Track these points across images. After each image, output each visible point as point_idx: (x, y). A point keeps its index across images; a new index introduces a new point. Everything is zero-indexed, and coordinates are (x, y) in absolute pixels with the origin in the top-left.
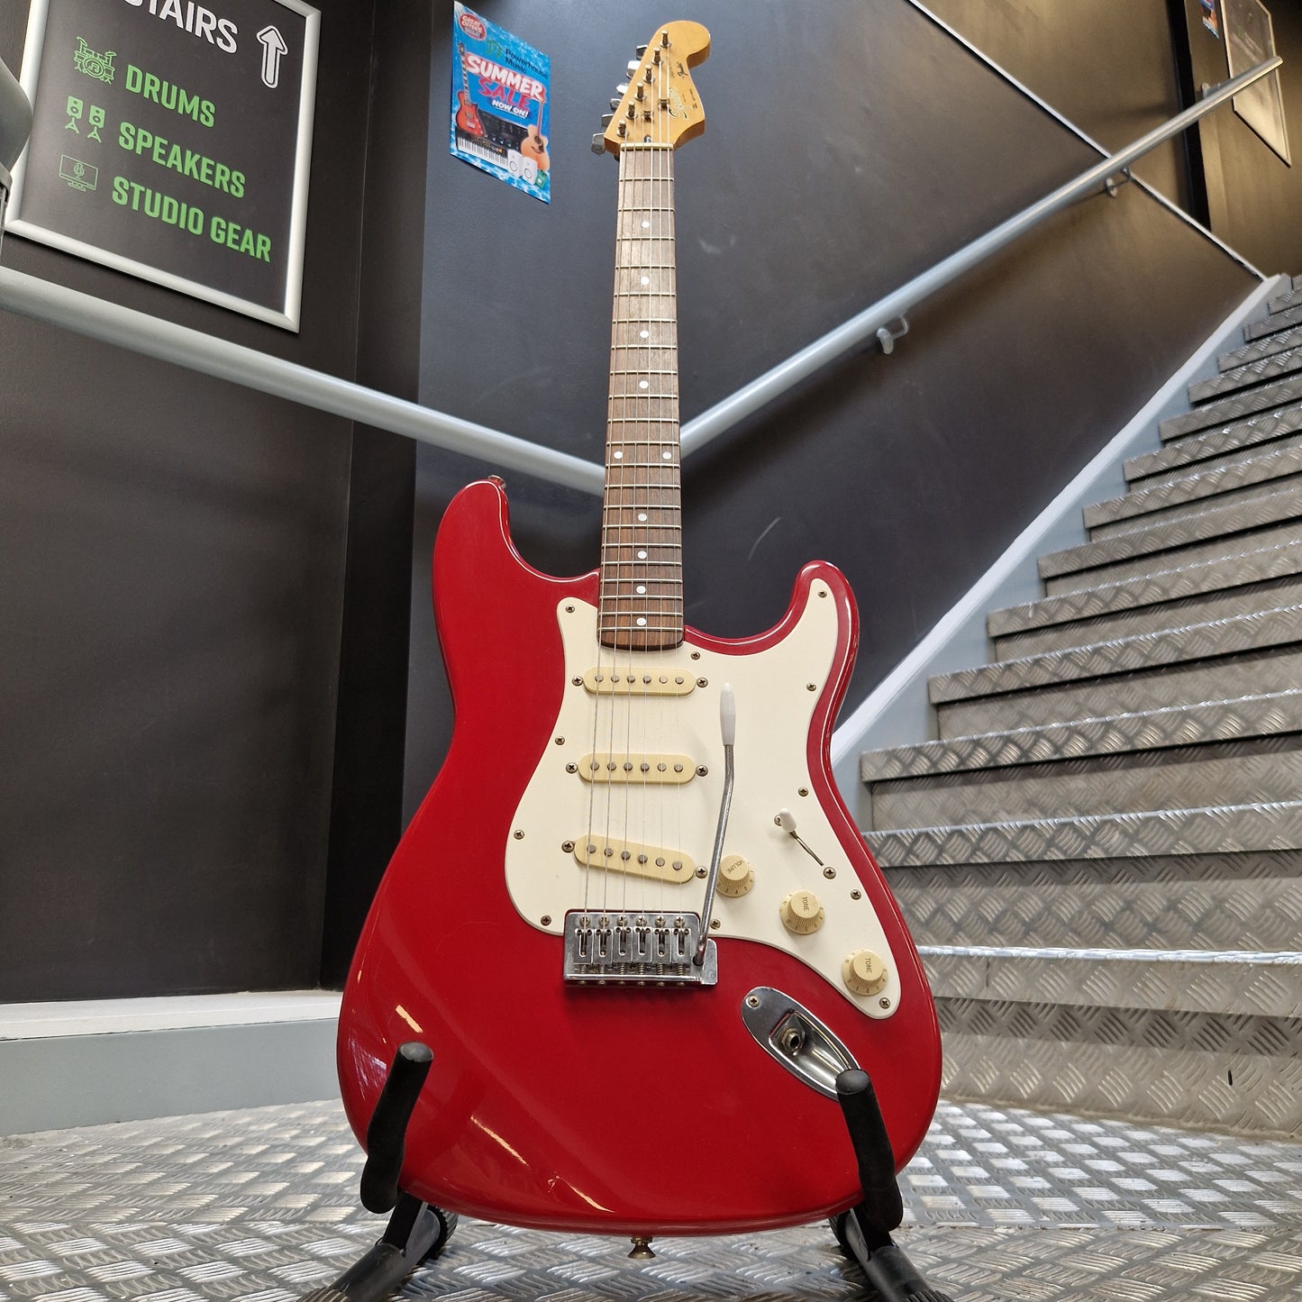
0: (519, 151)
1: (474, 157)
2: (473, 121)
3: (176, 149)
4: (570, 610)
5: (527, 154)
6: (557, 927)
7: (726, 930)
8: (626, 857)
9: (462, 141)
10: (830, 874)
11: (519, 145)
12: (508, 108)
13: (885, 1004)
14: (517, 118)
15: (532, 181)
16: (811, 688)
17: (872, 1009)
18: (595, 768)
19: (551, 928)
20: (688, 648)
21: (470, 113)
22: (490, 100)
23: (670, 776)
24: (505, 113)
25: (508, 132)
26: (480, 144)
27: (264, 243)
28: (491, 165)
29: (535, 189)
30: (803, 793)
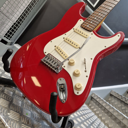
4: (80, 20)
6: (46, 54)
7: (65, 68)
8: (61, 51)
10: (86, 71)
13: (78, 93)
16: (105, 47)
17: (76, 92)
18: (66, 39)
19: (45, 54)
20: (92, 32)
23: (75, 46)
30: (91, 59)
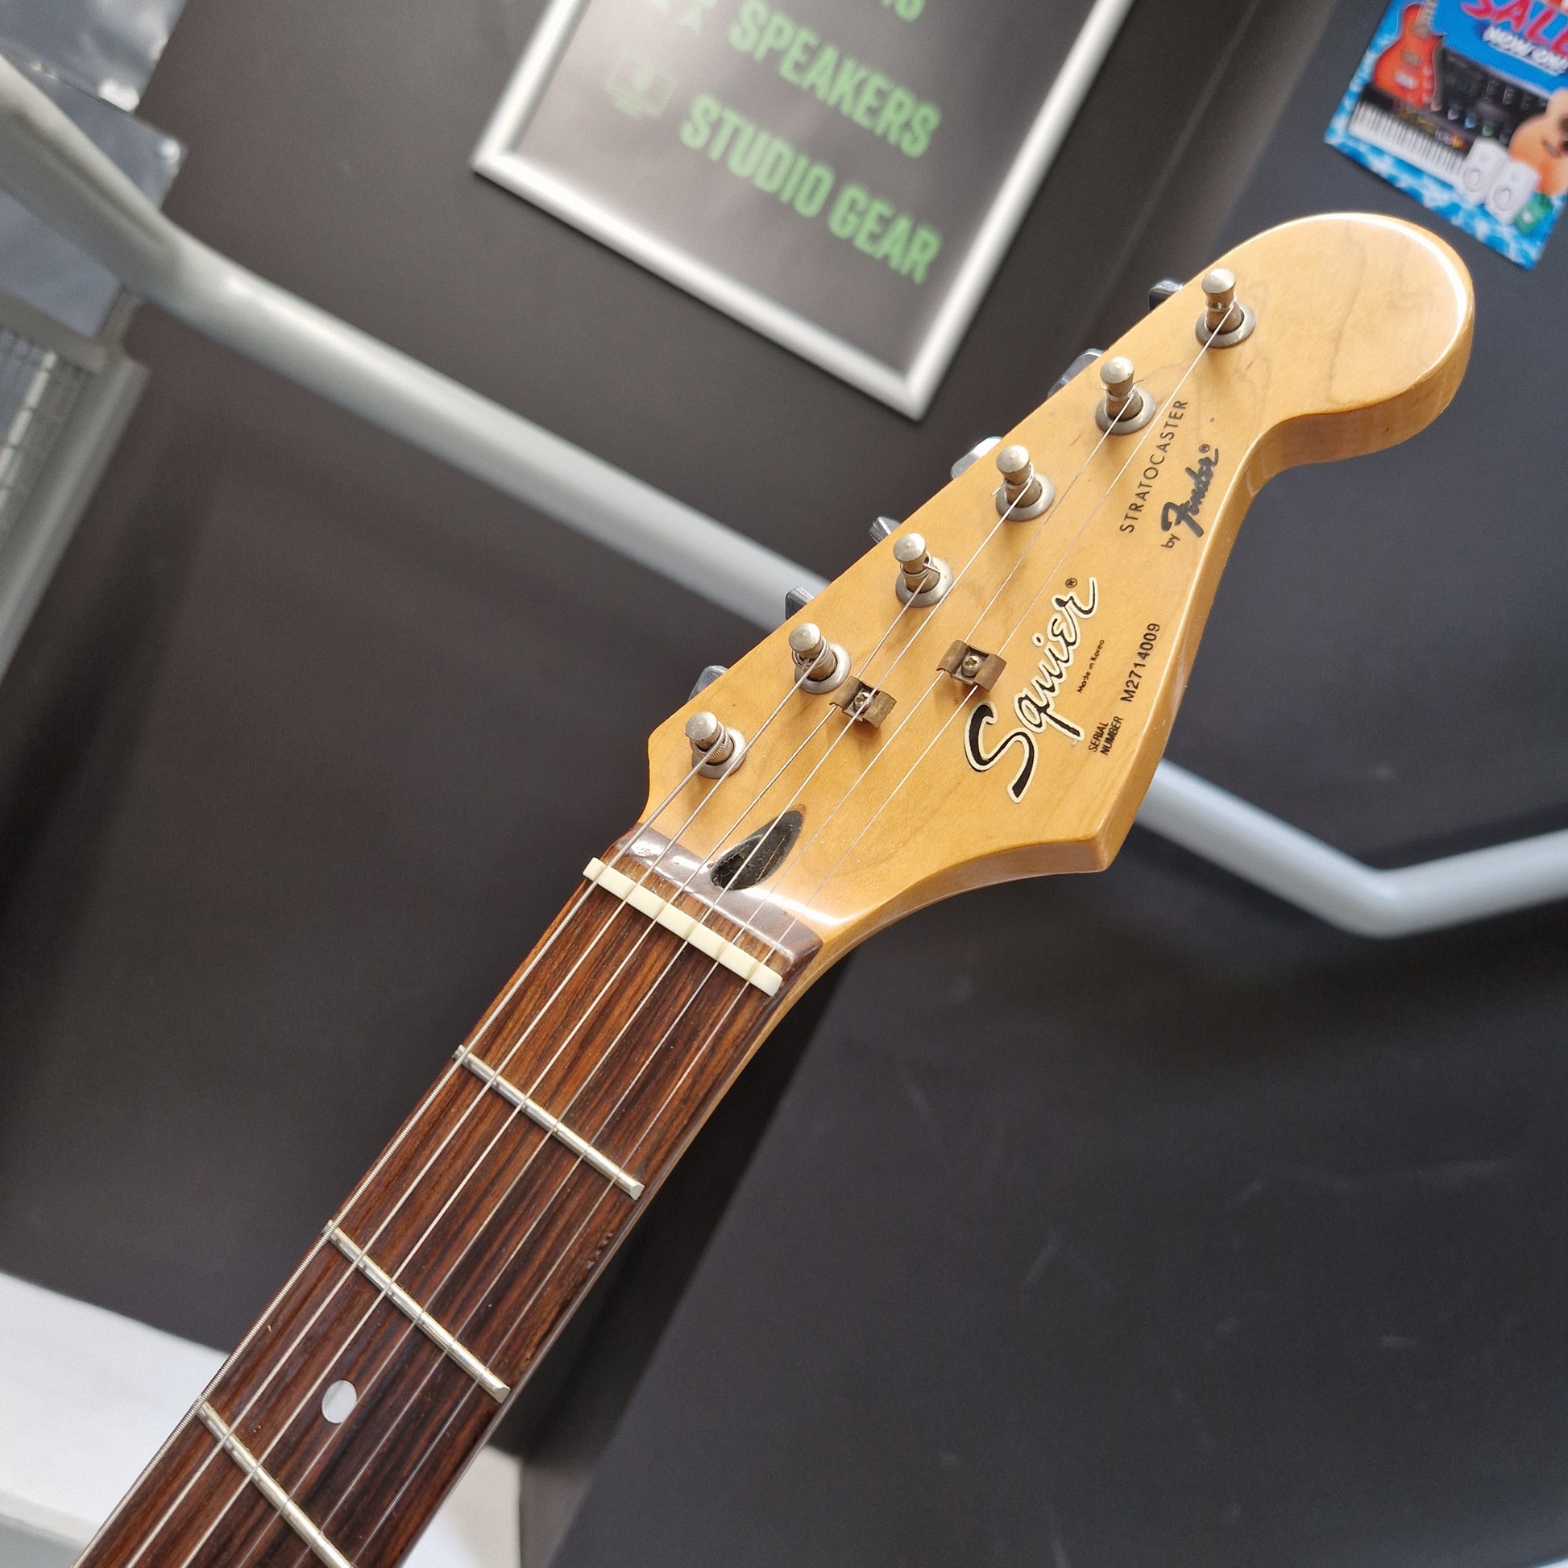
0: (1507, 145)
1: (1378, 151)
2: (1415, 71)
3: (829, 55)
5: (1523, 156)
9: (1368, 114)
11: (1510, 136)
12: (1520, 48)
14: (1535, 74)
15: (1505, 216)
21: (1415, 53)
22: (1482, 28)
24: (1509, 61)
25: (1497, 99)
26: (1411, 122)
27: (925, 245)
28: (1416, 171)
29: (1507, 233)
